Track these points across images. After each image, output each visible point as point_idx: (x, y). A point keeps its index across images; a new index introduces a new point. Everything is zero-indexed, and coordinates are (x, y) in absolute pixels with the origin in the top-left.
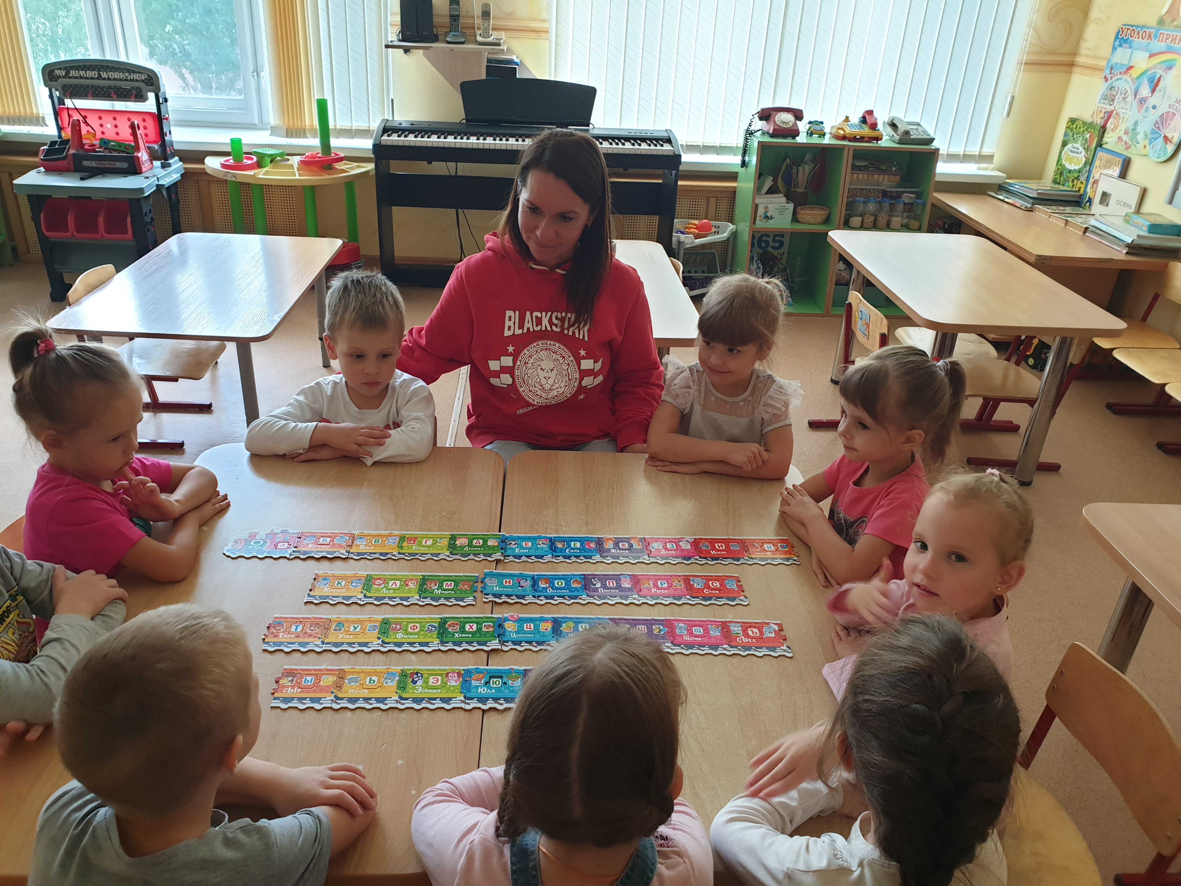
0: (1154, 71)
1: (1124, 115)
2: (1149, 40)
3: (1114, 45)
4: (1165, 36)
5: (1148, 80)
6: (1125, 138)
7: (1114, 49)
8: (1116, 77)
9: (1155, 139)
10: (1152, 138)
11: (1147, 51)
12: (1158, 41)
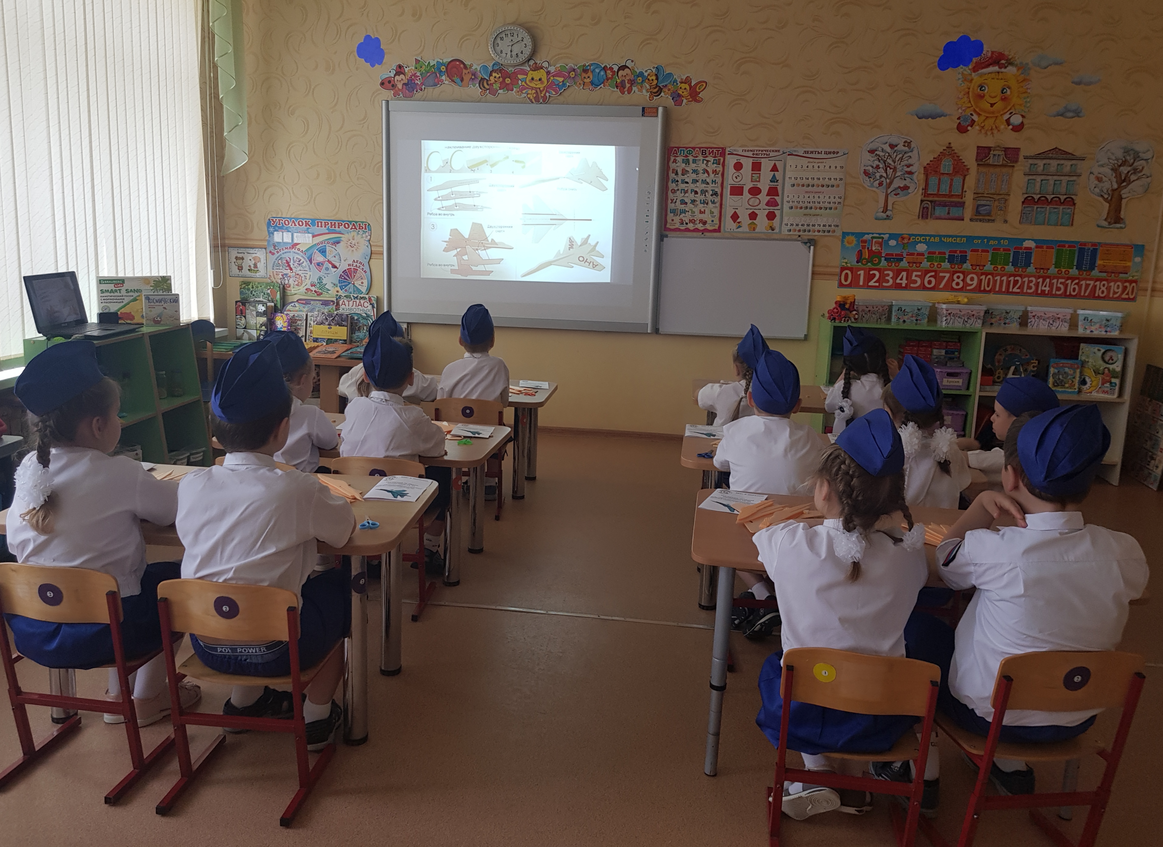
0: (321, 245)
1: (306, 275)
2: (308, 227)
3: (268, 231)
4: (323, 223)
5: (320, 251)
6: (313, 289)
7: (271, 234)
8: (282, 252)
9: (346, 286)
10: (342, 286)
11: (309, 233)
12: (318, 226)
